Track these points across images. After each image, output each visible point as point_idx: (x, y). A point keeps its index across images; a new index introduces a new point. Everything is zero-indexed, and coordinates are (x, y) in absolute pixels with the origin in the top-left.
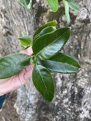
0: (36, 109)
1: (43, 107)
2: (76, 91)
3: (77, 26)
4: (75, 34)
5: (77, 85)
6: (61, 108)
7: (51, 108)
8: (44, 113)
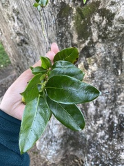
0: (62, 144)
2: (116, 121)
3: (116, 28)
4: (114, 40)
5: (117, 113)
6: (94, 144)
7: (81, 142)
8: (72, 149)
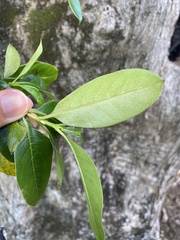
0: (34, 234)
1: (48, 226)
2: (111, 182)
3: (97, 46)
4: (96, 65)
5: (111, 169)
6: (84, 222)
7: (65, 222)
8: (51, 236)
